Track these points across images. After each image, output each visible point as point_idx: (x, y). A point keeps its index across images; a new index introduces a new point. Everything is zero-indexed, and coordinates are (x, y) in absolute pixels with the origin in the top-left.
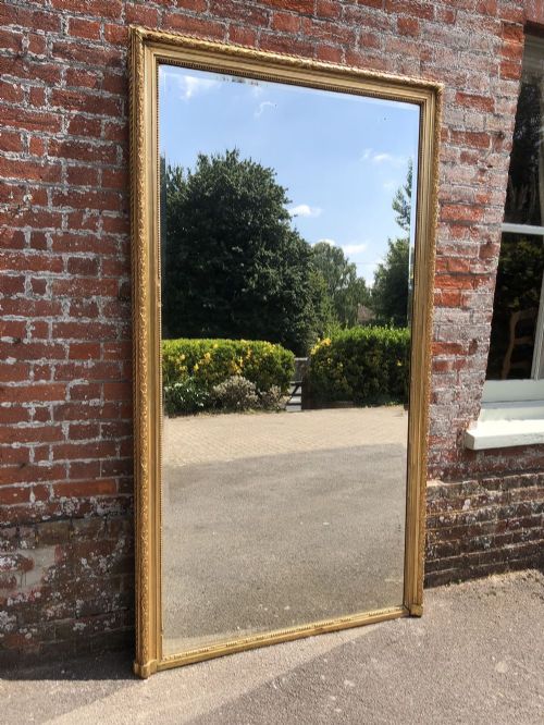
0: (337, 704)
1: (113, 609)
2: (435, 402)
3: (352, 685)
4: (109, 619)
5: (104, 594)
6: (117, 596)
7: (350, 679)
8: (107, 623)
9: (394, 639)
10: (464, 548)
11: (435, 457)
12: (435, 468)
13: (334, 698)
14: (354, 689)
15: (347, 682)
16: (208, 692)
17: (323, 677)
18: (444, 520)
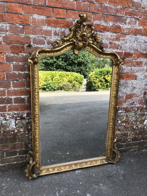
2: (136, 79)
7: (90, 193)
9: (111, 175)
10: (143, 138)
11: (134, 102)
12: (133, 107)
15: (88, 195)
17: (78, 191)
18: (135, 128)
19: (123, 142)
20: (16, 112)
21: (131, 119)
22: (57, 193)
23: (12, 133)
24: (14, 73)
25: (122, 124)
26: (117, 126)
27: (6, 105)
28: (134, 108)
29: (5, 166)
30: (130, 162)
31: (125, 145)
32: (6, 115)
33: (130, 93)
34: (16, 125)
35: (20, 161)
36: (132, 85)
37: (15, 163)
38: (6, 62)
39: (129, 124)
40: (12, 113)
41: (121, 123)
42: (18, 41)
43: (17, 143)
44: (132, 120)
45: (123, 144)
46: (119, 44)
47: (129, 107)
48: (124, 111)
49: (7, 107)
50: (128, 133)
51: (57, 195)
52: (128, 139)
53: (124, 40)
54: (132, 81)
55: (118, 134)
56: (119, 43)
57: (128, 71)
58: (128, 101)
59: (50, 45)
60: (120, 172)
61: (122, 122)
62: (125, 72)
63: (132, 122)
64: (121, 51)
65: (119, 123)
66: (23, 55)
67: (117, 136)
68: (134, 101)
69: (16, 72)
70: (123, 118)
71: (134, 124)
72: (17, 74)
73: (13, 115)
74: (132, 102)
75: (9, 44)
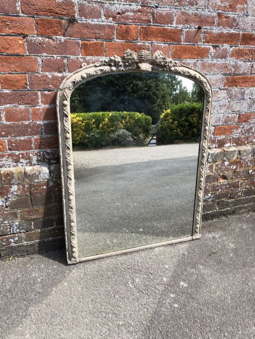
0: (175, 301)
1: (15, 232)
3: (186, 285)
4: (13, 238)
5: (6, 222)
6: (17, 223)
7: (184, 281)
8: (12, 241)
9: (214, 251)
12: (250, 137)
13: (172, 296)
14: (187, 288)
15: (182, 283)
16: (82, 288)
17: (165, 279)
18: (252, 172)
19: (230, 198)
20: (49, 151)
21: (246, 157)
22: (129, 283)
23: (45, 187)
24: (43, 76)
25: (230, 166)
26: (222, 171)
27: (30, 137)
28: (250, 139)
29: (34, 244)
30: (241, 229)
31: (232, 202)
32: (31, 155)
33: (246, 110)
34: (50, 173)
35: (59, 235)
36: (251, 97)
37: (50, 239)
38: (28, 54)
39: (241, 166)
40: (42, 153)
41: (228, 165)
42: (50, 11)
43: (53, 204)
44: (247, 160)
45: (230, 201)
46: (233, 18)
47: (243, 136)
48: (234, 145)
49: (33, 140)
50: (238, 182)
51: (131, 286)
52: (239, 192)
53: (243, 9)
54: (252, 88)
55: (223, 185)
56: (234, 15)
57: (246, 71)
58: (241, 126)
59: (111, 19)
60: (229, 246)
61: (231, 164)
62: (241, 72)
63: (247, 163)
64: (237, 32)
65: (226, 164)
66: (60, 41)
67: (221, 188)
68: (252, 125)
69: (47, 73)
70: (234, 156)
71: (250, 166)
72: (50, 76)
73: (44, 155)
74: (249, 127)
75: (33, 17)
